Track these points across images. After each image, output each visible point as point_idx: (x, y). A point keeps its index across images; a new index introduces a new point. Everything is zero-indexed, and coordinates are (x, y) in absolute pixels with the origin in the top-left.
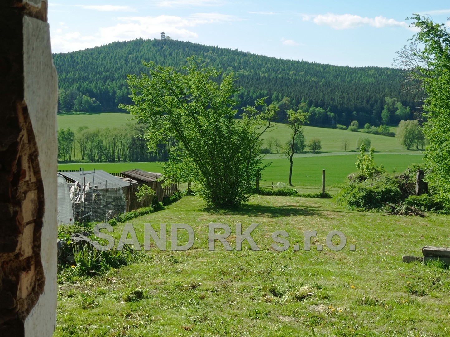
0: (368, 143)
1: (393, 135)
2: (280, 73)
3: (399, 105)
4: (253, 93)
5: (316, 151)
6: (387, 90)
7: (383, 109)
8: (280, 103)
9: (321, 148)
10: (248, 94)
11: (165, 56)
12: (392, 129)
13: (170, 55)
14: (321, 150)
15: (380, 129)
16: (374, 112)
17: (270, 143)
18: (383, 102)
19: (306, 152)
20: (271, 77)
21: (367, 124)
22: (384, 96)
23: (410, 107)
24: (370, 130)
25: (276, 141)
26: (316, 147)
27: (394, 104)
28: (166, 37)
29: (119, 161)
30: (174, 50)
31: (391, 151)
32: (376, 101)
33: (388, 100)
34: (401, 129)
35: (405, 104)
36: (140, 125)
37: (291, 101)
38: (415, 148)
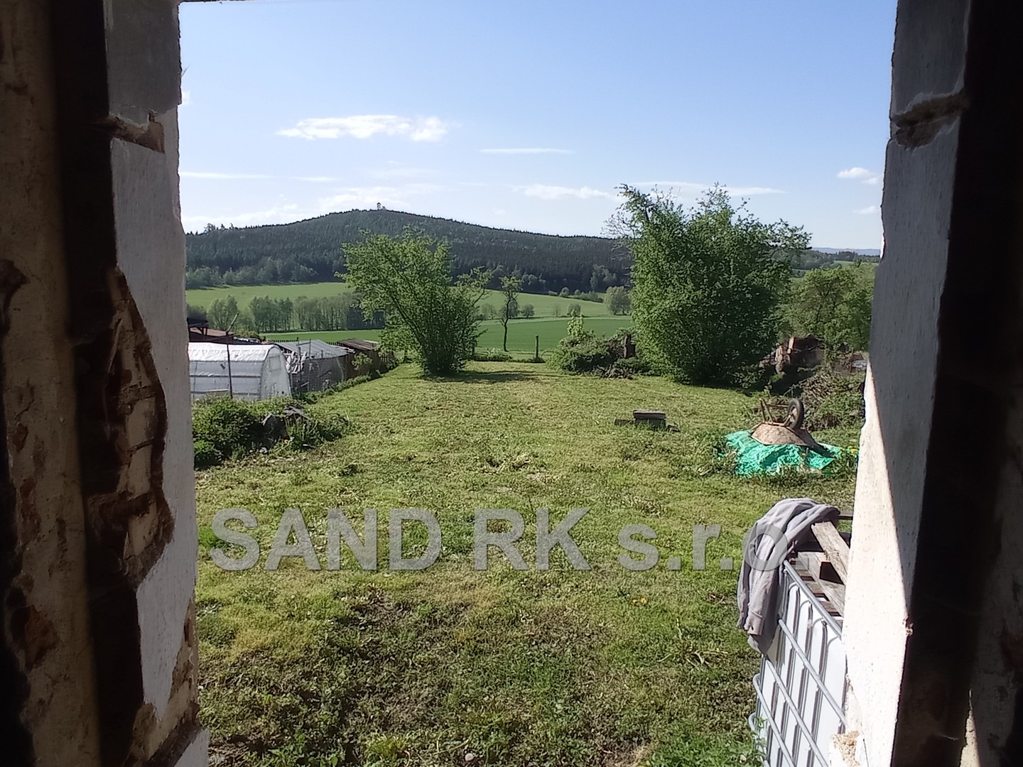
0: (578, 308)
1: (601, 301)
2: (493, 242)
3: (606, 272)
4: (468, 261)
5: (529, 316)
6: (595, 258)
7: (592, 276)
8: (494, 271)
9: (533, 314)
10: (463, 262)
11: (381, 226)
12: (600, 295)
13: (386, 225)
14: (534, 316)
15: (589, 295)
16: (583, 278)
17: (485, 310)
18: (592, 269)
19: (519, 318)
20: (485, 246)
21: (577, 291)
22: (592, 264)
23: (616, 273)
24: (580, 296)
25: (491, 307)
26: (529, 313)
27: (601, 271)
28: (382, 208)
29: (338, 330)
30: (390, 220)
31: (599, 316)
32: (585, 269)
33: (596, 267)
34: (607, 296)
35: (611, 271)
36: (357, 294)
37: (505, 269)
38: (621, 313)
